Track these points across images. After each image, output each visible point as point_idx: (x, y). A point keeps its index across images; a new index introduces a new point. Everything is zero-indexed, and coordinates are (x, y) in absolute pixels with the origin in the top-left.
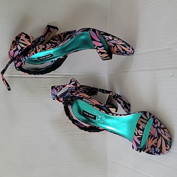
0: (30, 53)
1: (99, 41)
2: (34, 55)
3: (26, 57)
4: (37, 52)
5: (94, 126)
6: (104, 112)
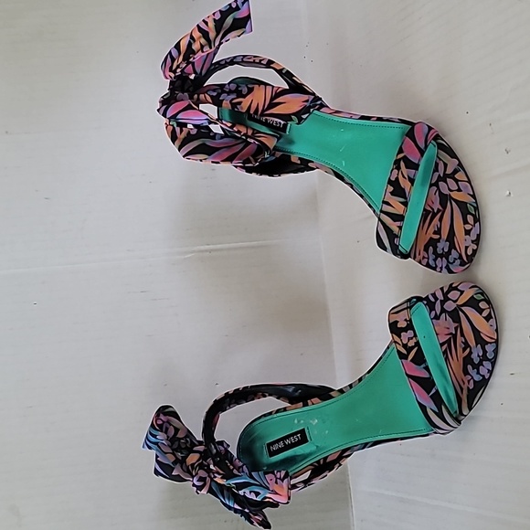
5: (311, 465)
6: (315, 400)
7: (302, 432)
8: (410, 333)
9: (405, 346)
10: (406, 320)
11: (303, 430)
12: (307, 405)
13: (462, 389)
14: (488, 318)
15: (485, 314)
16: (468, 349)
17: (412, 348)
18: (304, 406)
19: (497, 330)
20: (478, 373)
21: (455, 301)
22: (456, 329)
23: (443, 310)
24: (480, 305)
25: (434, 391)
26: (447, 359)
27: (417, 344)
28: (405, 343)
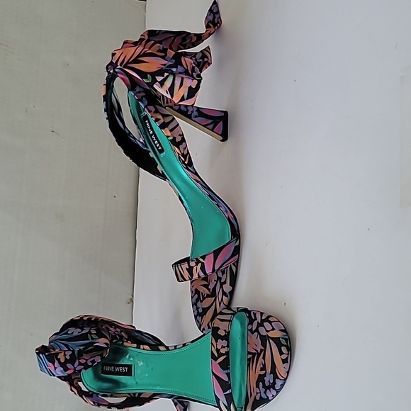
0: (157, 111)
1: (216, 268)
2: (155, 121)
3: (146, 103)
4: (163, 129)
5: (129, 394)
6: (147, 347)
7: (130, 367)
8: (225, 343)
9: (218, 350)
10: (225, 331)
11: (131, 365)
12: (140, 348)
13: (251, 395)
14: (284, 361)
15: (284, 357)
16: (264, 372)
17: (223, 355)
18: (137, 348)
19: (288, 372)
20: (265, 393)
21: (268, 331)
22: (261, 350)
23: (257, 330)
24: (282, 348)
25: (228, 392)
26: (249, 365)
27: (227, 353)
28: (219, 348)
